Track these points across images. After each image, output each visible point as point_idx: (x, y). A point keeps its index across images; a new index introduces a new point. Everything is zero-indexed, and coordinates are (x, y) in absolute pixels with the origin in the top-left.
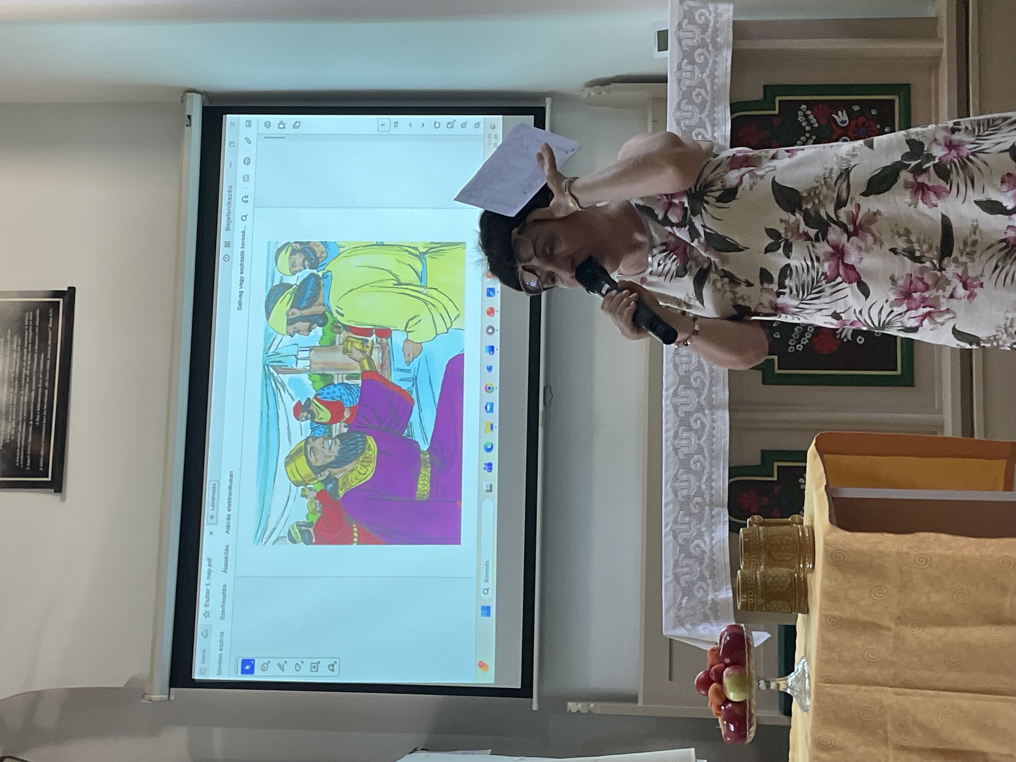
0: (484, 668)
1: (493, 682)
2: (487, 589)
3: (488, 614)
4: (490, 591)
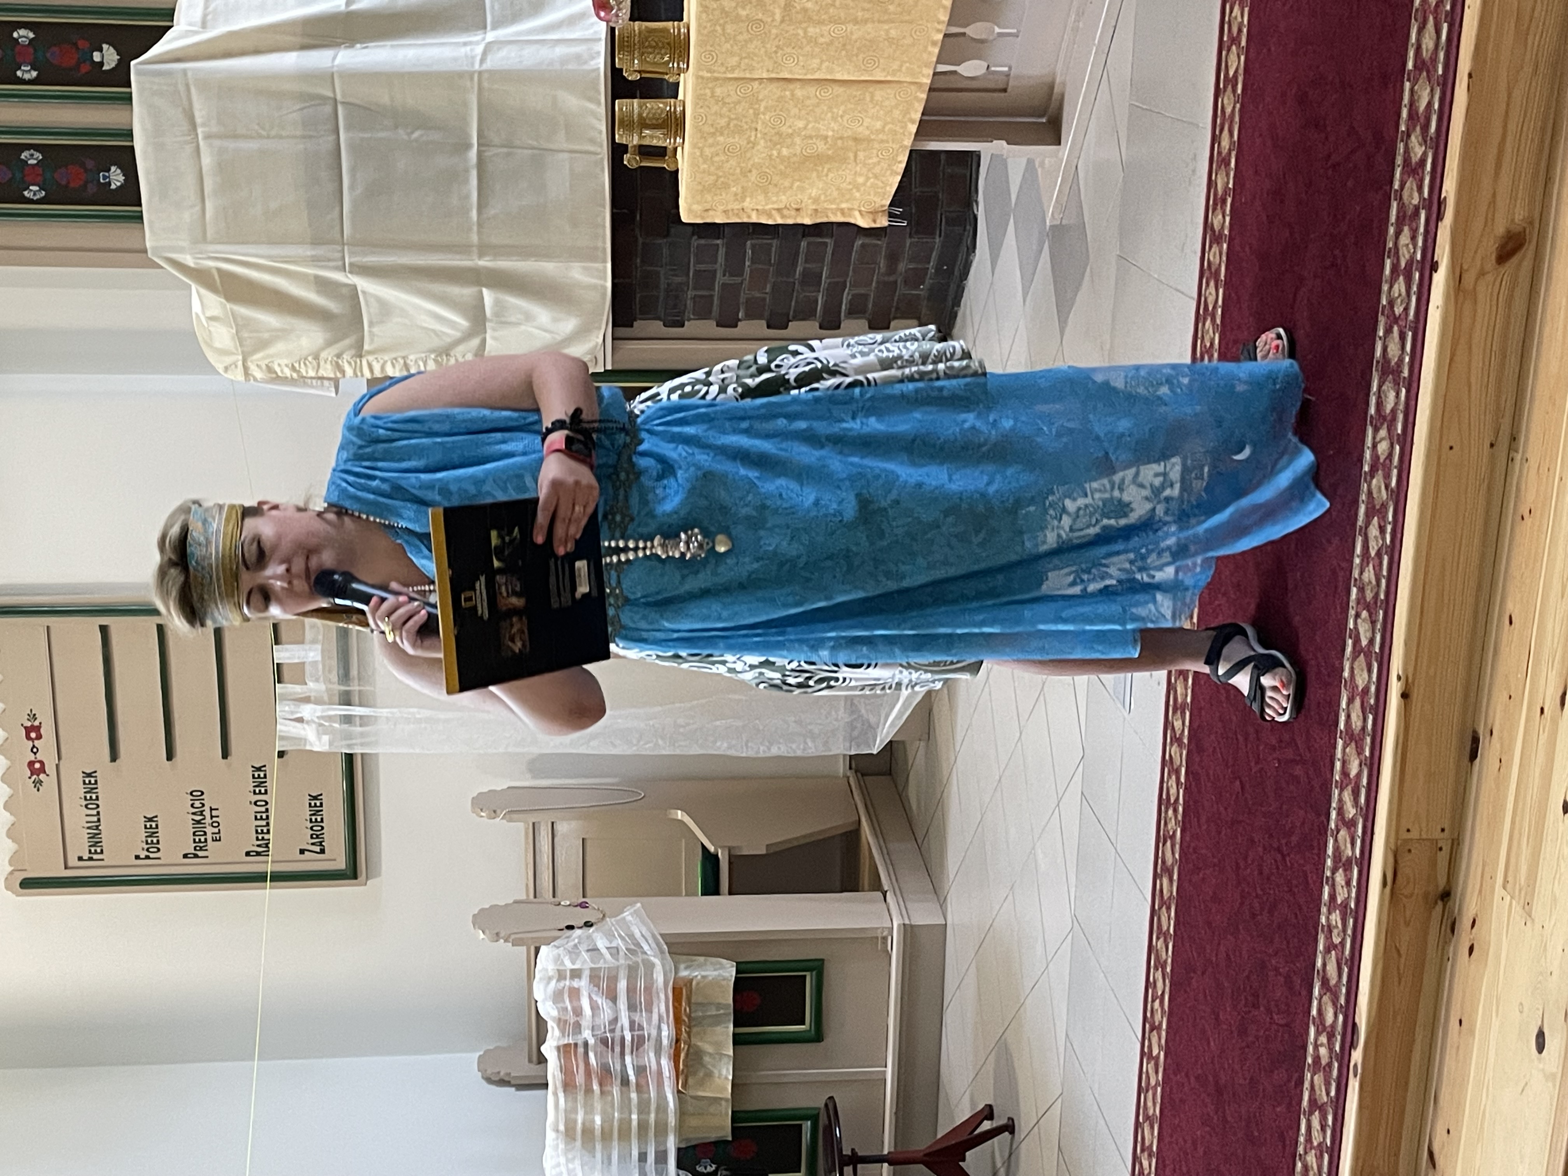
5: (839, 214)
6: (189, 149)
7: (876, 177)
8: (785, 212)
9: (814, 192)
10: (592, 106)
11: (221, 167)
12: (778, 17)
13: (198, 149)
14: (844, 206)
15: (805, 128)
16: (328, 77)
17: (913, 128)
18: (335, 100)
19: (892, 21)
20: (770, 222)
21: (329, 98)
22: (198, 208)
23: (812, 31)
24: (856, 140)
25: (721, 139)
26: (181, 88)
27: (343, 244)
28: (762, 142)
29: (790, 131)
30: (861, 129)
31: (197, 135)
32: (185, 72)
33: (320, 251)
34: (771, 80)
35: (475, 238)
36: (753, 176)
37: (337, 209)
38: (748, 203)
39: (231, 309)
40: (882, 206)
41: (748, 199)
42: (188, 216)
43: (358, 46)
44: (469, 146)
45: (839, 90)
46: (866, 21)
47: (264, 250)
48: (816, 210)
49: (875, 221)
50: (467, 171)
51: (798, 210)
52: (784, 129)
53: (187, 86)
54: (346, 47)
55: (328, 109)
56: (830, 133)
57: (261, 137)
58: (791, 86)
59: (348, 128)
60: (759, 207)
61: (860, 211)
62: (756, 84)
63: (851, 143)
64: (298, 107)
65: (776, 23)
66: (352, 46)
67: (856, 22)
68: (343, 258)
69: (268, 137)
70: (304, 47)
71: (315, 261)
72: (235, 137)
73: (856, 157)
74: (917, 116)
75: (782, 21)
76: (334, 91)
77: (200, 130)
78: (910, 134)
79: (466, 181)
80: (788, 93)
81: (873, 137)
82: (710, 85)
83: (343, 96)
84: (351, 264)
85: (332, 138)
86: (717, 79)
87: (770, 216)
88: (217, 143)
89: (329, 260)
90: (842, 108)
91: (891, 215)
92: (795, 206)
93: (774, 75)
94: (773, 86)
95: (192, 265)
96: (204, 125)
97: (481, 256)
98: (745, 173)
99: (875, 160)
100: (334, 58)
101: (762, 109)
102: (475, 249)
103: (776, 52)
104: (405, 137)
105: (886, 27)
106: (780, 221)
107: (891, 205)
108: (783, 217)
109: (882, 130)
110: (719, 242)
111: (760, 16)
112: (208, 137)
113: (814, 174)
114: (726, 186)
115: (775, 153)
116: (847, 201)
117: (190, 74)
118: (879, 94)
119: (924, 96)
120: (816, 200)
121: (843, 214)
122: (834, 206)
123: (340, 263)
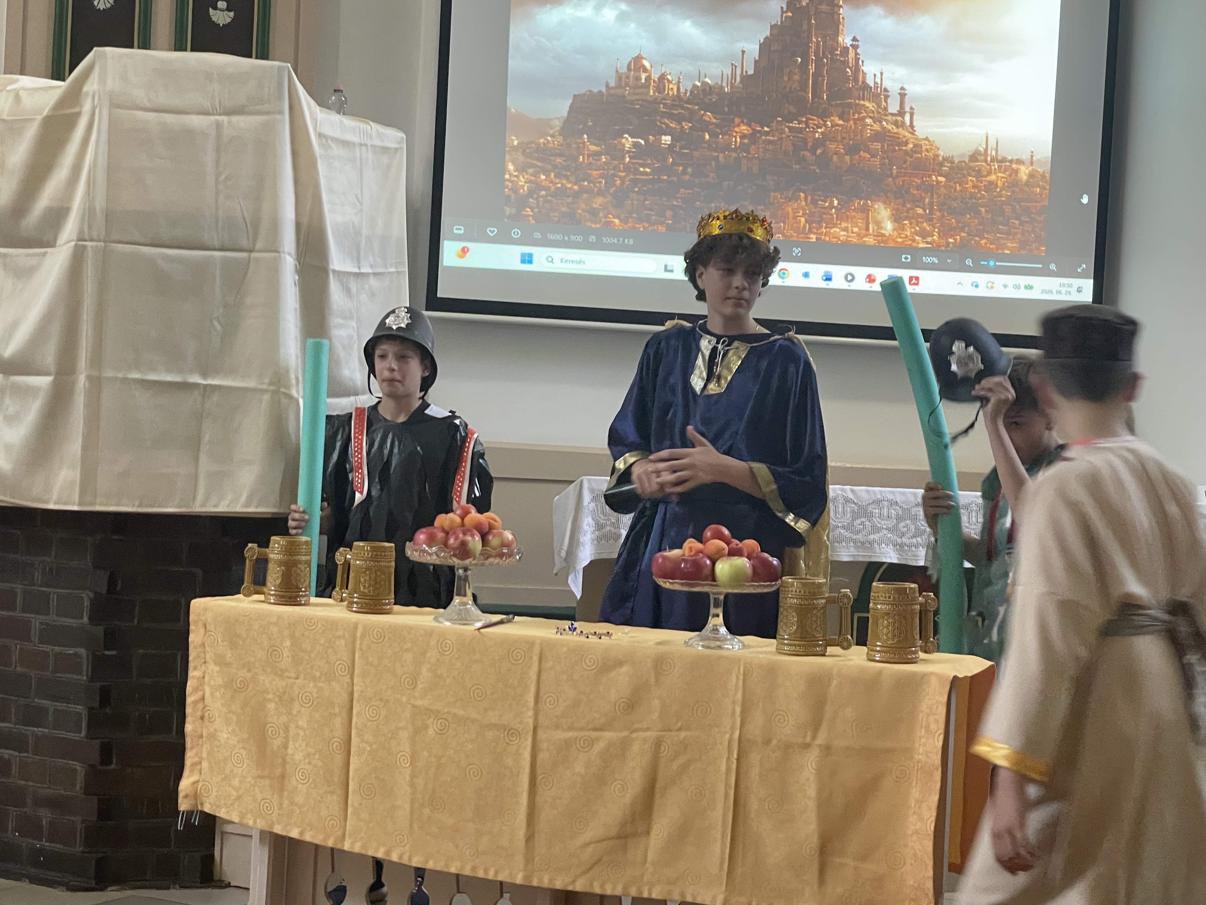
0: (461, 253)
1: (445, 264)
2: (552, 261)
3: (523, 261)
4: (551, 264)
5: (196, 759)
6: (207, 104)
7: (239, 798)
8: (200, 706)
9: (223, 736)
10: (243, 498)
11: (189, 133)
12: (419, 702)
13: (206, 113)
14: (205, 764)
15: (297, 727)
16: (274, 248)
17: (294, 834)
18: (250, 251)
19: (412, 812)
20: (189, 689)
21: (254, 245)
22: (147, 105)
23: (404, 735)
24: (283, 776)
25: (288, 643)
26: (266, 107)
27: (105, 241)
28: (284, 684)
29: (295, 712)
30: (294, 782)
31: (220, 114)
32: (281, 113)
33: (100, 218)
34: (352, 694)
35: (109, 373)
36: (243, 674)
37: (141, 240)
38: (213, 668)
39: (34, 119)
40: (202, 804)
41: (217, 668)
42: (139, 95)
43: (297, 277)
44: (204, 375)
45: (339, 759)
46: (412, 785)
47: (102, 162)
48: (201, 736)
49: (186, 796)
50: (181, 372)
51: (202, 718)
52: (296, 707)
53: (267, 113)
54: (296, 266)
55: (244, 243)
56: (290, 751)
57: (218, 175)
58: (344, 714)
59: (224, 260)
60: (207, 679)
61: (198, 781)
62: (347, 679)
63: (278, 772)
64: (246, 215)
65: (412, 701)
66: (297, 271)
67: (412, 777)
68: (91, 240)
69: (217, 182)
70: (298, 226)
71: (89, 212)
72: (218, 150)
73: (262, 777)
74: (308, 837)
75: (414, 706)
76: (259, 251)
77: (225, 118)
78: (287, 832)
79: (169, 371)
80: (337, 710)
81: (286, 794)
82: (347, 635)
83: (257, 260)
84: (85, 247)
85: (216, 244)
86: (354, 641)
87: (196, 690)
88: (213, 133)
89: (90, 227)
90: (320, 764)
91: (190, 813)
92: (206, 714)
93: (356, 695)
94: (345, 696)
95: (85, 89)
96: (229, 122)
97: (89, 378)
98: (248, 665)
99: (259, 796)
100: (289, 254)
101: (321, 685)
102: (95, 373)
103: (381, 699)
104: (215, 315)
105: (407, 807)
106: (189, 700)
107: (203, 813)
108: (195, 703)
109: (292, 803)
110: (86, 619)
111: (420, 686)
112: (219, 126)
113: (245, 736)
114: (233, 646)
115: (270, 696)
116: (211, 768)
117: (278, 117)
118: (334, 801)
119: (330, 843)
120: (213, 736)
121: (194, 765)
122: (204, 755)
123: (87, 237)
